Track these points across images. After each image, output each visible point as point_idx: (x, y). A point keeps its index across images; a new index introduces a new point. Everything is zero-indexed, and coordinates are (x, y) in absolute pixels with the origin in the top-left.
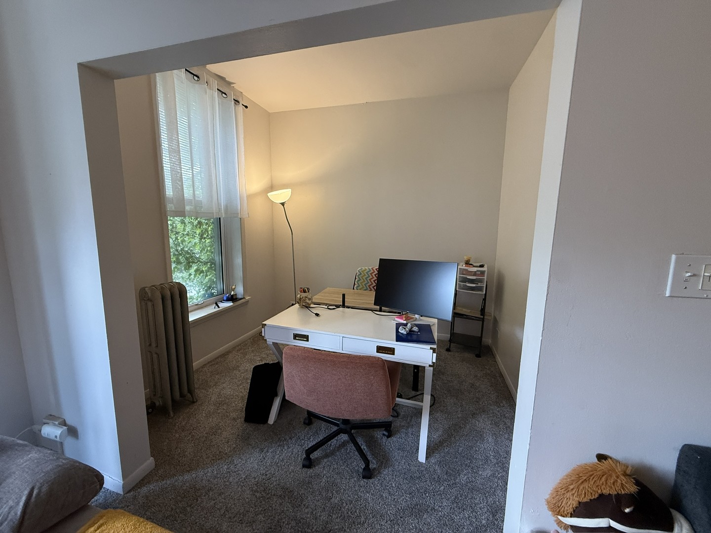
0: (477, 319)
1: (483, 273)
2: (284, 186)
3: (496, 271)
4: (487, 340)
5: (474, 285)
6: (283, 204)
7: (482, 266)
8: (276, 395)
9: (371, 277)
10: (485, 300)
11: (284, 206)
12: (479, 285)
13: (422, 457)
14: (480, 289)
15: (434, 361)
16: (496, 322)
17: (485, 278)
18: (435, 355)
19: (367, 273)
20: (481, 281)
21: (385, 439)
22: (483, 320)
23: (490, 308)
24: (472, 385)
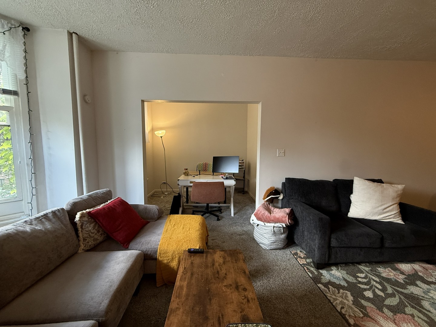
0: (242, 180)
1: (243, 162)
2: (161, 129)
3: (247, 162)
4: (246, 189)
5: (241, 167)
6: (161, 137)
7: (243, 160)
8: (181, 207)
9: (203, 166)
10: (244, 173)
11: (161, 138)
12: (243, 167)
13: (232, 215)
14: (243, 169)
15: (235, 184)
16: (248, 181)
17: (244, 164)
18: (235, 182)
19: (202, 164)
20: (243, 165)
21: (220, 214)
22: (244, 180)
23: (246, 177)
24: (243, 201)
